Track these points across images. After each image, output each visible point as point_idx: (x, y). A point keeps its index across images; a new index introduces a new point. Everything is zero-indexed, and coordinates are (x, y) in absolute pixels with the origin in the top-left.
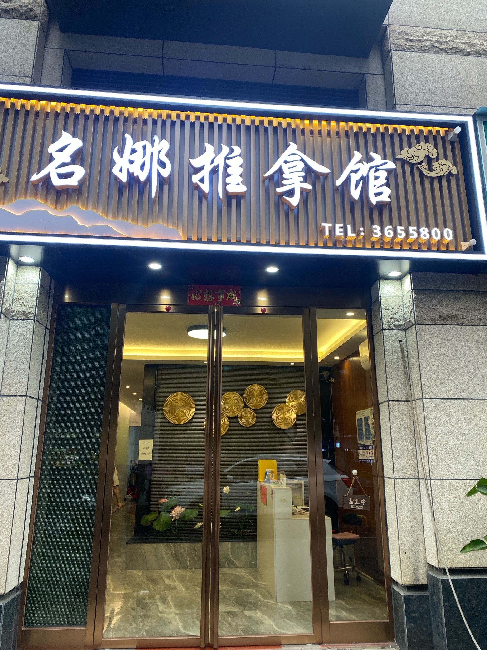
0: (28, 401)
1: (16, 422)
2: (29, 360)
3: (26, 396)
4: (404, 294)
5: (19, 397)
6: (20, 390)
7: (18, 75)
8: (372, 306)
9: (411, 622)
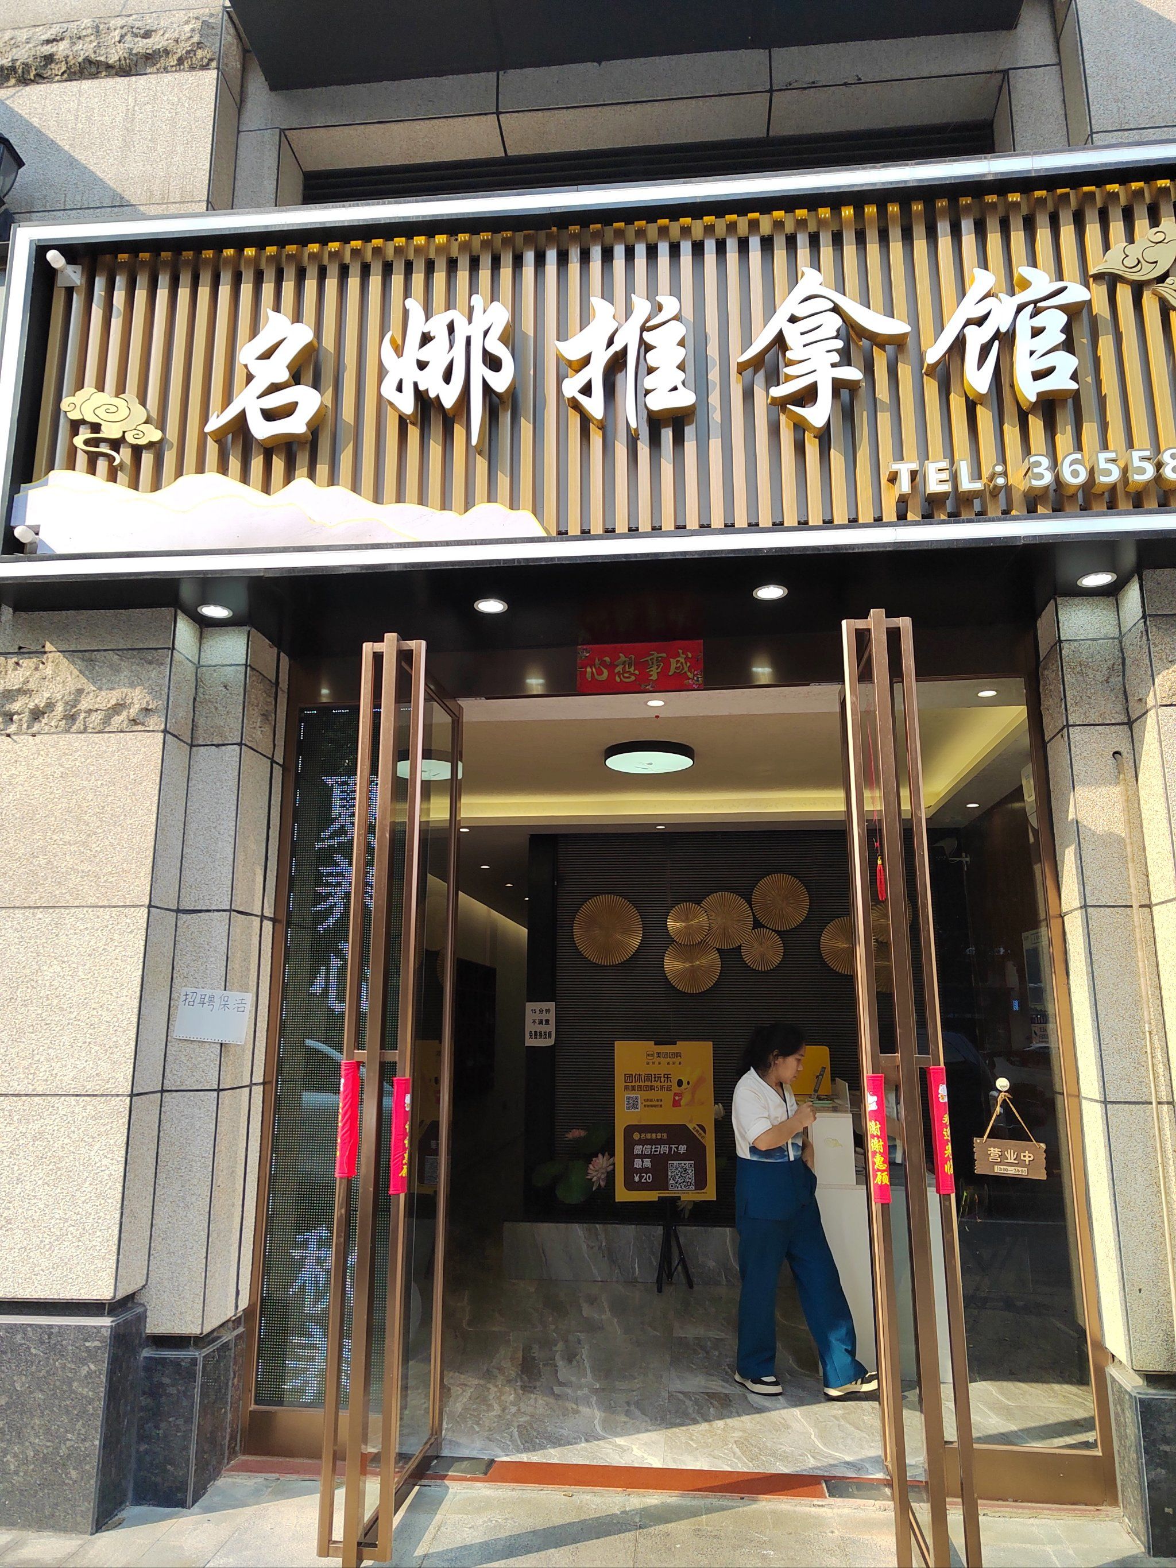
0: (236, 921)
1: (212, 966)
2: (233, 833)
3: (230, 910)
4: (1124, 630)
5: (216, 913)
6: (217, 897)
7: (179, 200)
8: (1040, 669)
9: (1158, 1465)
